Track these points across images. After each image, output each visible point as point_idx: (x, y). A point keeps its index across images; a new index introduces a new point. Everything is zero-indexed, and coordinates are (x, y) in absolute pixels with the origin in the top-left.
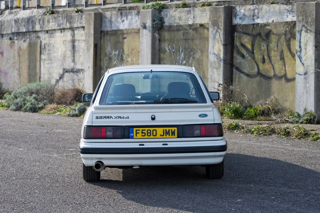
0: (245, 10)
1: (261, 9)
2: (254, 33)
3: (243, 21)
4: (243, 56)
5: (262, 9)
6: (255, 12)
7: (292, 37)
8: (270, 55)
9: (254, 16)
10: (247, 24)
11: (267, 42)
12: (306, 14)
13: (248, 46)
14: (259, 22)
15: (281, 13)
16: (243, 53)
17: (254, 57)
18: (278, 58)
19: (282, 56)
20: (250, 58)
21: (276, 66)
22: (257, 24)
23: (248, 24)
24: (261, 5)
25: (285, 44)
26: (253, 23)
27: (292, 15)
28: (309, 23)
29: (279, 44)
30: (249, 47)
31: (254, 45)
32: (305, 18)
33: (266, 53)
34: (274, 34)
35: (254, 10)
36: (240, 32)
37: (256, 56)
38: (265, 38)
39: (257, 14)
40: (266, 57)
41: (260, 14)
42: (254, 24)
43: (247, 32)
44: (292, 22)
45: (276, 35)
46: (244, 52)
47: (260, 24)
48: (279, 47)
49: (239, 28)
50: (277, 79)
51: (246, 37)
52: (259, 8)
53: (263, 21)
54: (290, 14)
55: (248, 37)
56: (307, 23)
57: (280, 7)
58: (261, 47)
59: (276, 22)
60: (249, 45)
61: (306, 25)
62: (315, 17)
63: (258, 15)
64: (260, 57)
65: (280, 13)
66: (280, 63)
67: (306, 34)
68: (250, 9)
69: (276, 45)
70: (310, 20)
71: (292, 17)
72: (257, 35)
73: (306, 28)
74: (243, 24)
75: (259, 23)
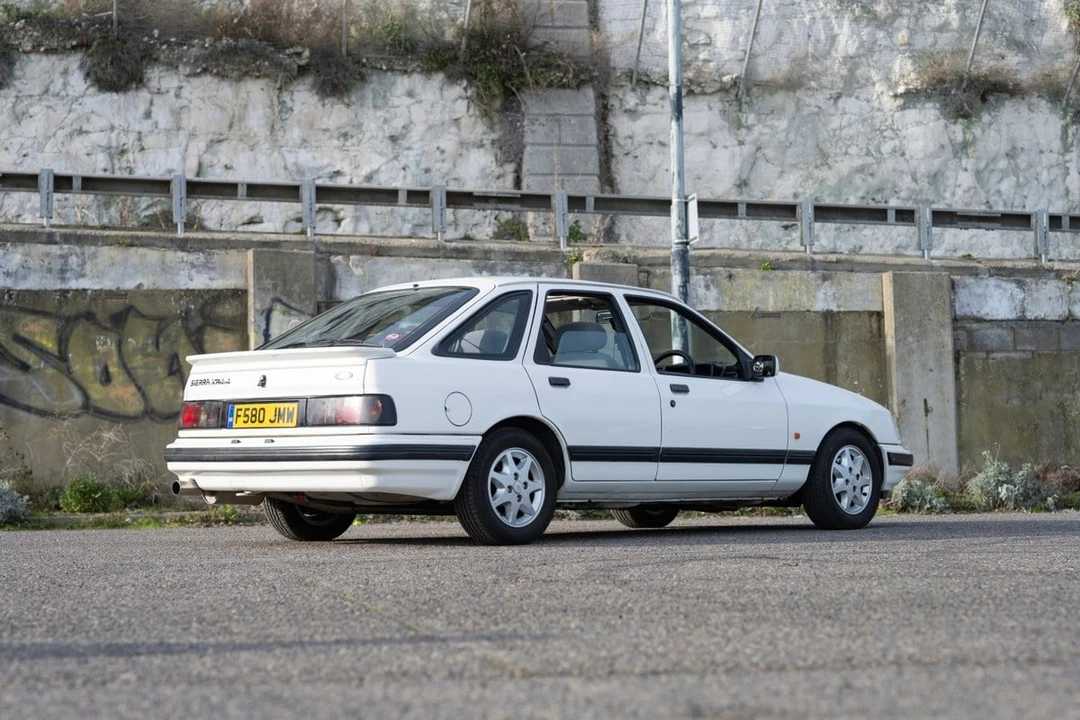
0: (27, 254)
1: (94, 256)
2: (67, 311)
3: (20, 282)
4: (25, 367)
5: (96, 257)
6: (70, 261)
7: (211, 325)
8: (129, 366)
9: (63, 271)
10: (36, 289)
11: (119, 334)
12: (284, 274)
13: (44, 342)
14: (86, 287)
15: (165, 268)
16: (24, 359)
17: (69, 369)
18: (161, 371)
19: (175, 368)
20: (50, 371)
21: (154, 390)
22: (77, 290)
23: (39, 291)
24: (93, 248)
25: (183, 340)
26: (59, 286)
27: (207, 276)
28: (295, 296)
29: (161, 340)
30: (50, 344)
31: (67, 340)
32: (280, 283)
33: (115, 359)
34: (143, 316)
35: (64, 257)
36: (8, 308)
37: (76, 368)
38: (109, 325)
39: (78, 266)
40: (113, 370)
41: (88, 267)
42: (64, 292)
43: (40, 309)
44: (209, 290)
45: (152, 318)
46: (31, 358)
47: (89, 292)
48: (161, 347)
49: (6, 297)
50: (157, 419)
51: (34, 321)
52: (83, 254)
53: (99, 283)
54: (199, 272)
55: (44, 321)
56: (289, 294)
57: (164, 256)
58: (96, 346)
59: (151, 288)
60: (48, 341)
61: (284, 299)
62: (313, 282)
63: (82, 269)
64: (90, 369)
65: (163, 270)
66: (167, 383)
67: (286, 318)
68: (48, 255)
69: (150, 342)
70: (296, 287)
71: (208, 282)
72: (77, 317)
73: (285, 304)
74: (19, 288)
75: (85, 290)
